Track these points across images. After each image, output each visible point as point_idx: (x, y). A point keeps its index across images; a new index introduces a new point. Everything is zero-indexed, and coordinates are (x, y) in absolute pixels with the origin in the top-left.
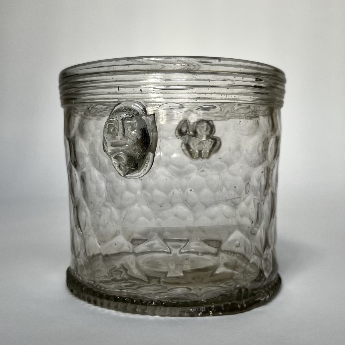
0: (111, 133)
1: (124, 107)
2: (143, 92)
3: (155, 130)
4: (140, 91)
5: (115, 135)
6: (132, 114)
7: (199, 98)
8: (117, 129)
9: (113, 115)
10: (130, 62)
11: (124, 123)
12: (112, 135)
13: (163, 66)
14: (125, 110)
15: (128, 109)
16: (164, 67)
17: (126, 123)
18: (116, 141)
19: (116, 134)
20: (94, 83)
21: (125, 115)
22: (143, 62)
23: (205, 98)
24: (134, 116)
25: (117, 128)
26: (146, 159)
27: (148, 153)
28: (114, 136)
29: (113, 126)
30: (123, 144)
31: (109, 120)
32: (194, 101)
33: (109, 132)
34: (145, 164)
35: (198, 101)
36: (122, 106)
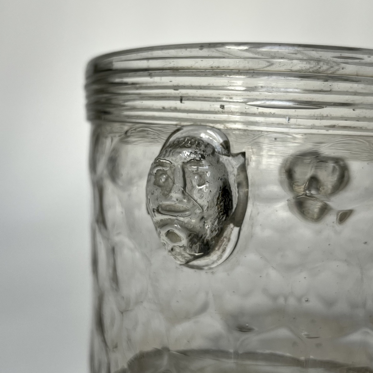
0: (160, 186)
1: (189, 136)
2: (226, 110)
3: (244, 183)
4: (221, 107)
5: (168, 191)
6: (202, 153)
7: (333, 127)
8: (171, 179)
9: (166, 151)
10: (205, 52)
11: (186, 170)
12: (162, 190)
13: (268, 62)
14: (189, 145)
15: (195, 141)
16: (272, 64)
17: (190, 170)
18: (168, 203)
19: (169, 189)
20: (137, 89)
21: (189, 154)
22: (229, 54)
23: (345, 128)
24: (206, 156)
25: (172, 177)
26: (224, 238)
27: (227, 227)
28: (166, 192)
29: (165, 173)
30: (182, 209)
31: (157, 161)
32: (323, 132)
33: (157, 184)
34: (221, 245)
35: (331, 132)
36: (184, 135)
